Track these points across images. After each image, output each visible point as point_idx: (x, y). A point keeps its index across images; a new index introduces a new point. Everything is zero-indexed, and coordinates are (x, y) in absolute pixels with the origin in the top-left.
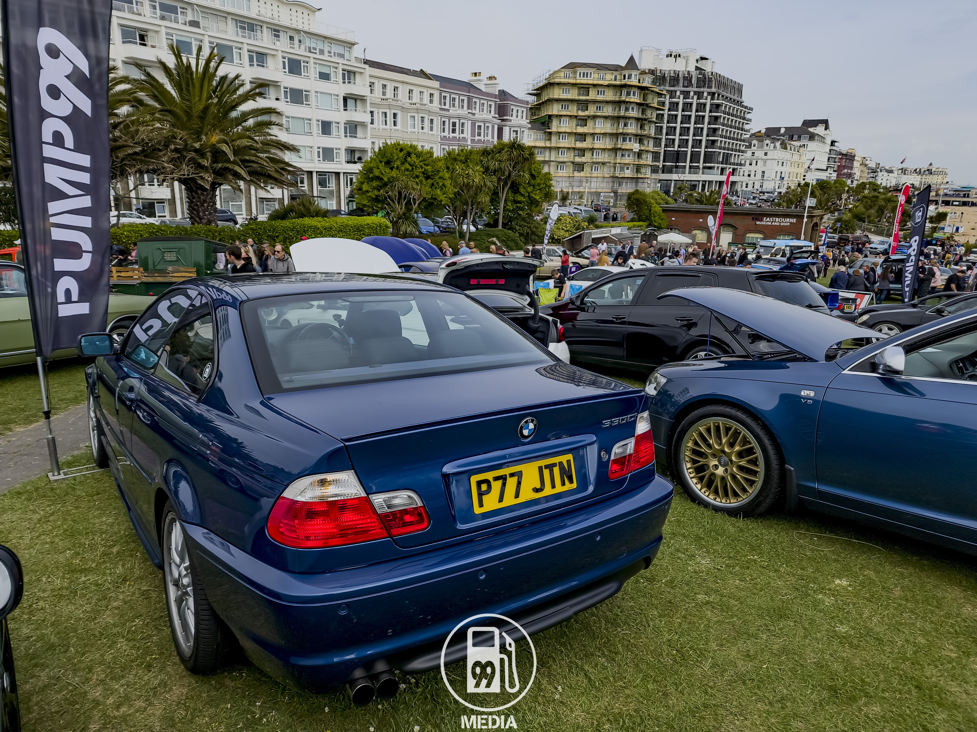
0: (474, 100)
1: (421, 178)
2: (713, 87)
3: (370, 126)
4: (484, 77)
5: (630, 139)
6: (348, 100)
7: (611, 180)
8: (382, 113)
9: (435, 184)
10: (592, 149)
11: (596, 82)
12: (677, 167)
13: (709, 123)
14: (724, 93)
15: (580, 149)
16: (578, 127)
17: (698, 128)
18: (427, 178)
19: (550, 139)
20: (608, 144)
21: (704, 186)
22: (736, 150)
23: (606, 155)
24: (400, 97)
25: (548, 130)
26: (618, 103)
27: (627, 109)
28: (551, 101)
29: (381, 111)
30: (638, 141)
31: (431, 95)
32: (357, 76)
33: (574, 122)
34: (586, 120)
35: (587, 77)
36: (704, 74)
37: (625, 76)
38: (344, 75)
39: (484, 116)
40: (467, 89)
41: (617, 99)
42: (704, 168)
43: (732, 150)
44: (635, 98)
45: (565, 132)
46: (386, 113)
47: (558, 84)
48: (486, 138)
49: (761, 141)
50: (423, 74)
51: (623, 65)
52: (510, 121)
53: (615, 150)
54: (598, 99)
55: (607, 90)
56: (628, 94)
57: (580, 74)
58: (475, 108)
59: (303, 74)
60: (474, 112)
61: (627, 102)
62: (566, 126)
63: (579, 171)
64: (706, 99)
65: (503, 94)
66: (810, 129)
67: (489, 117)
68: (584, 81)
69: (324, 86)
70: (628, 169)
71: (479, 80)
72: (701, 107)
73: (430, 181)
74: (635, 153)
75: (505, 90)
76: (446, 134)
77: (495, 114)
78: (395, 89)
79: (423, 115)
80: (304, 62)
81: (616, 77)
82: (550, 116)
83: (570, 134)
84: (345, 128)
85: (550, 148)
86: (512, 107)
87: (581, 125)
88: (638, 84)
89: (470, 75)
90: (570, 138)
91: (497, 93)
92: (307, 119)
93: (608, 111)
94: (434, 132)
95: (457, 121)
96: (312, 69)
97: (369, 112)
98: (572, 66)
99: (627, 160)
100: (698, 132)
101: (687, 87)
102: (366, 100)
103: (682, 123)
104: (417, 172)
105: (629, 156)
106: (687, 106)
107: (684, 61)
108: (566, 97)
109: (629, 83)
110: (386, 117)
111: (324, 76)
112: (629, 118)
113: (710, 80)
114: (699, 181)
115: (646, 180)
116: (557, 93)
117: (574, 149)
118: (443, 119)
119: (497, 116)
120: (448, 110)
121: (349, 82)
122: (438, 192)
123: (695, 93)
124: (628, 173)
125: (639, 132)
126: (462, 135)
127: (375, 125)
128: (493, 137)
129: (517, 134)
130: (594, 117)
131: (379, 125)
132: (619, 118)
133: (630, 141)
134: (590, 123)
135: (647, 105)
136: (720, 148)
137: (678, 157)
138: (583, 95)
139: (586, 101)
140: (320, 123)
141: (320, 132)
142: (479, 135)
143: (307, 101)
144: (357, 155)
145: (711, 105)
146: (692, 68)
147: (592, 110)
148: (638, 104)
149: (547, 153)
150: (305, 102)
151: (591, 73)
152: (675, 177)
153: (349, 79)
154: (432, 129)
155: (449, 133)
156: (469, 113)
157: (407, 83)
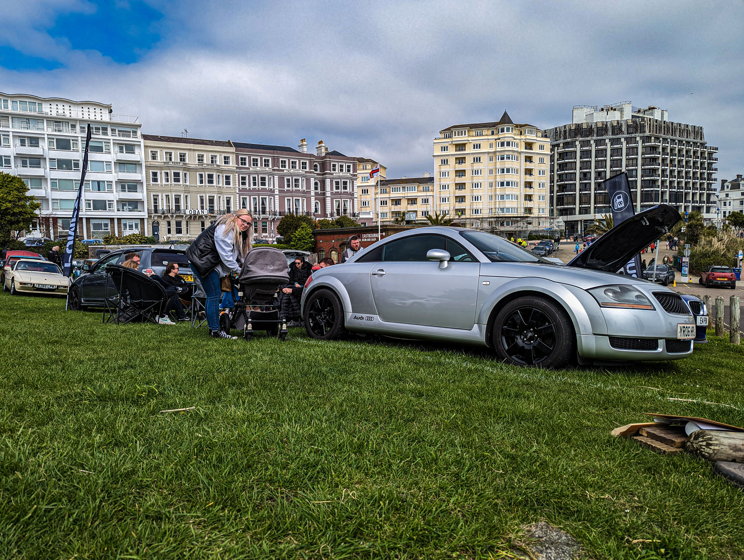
0: (281, 159)
5: (508, 183)
11: (470, 138)
13: (644, 165)
14: (668, 136)
17: (631, 170)
27: (502, 158)
29: (163, 172)
31: (227, 158)
32: (136, 148)
35: (462, 135)
37: (499, 130)
38: (121, 147)
40: (272, 151)
41: (493, 151)
44: (510, 148)
46: (167, 173)
52: (332, 174)
54: (473, 152)
56: (502, 145)
57: (455, 132)
58: (283, 166)
59: (72, 148)
60: (281, 168)
62: (447, 178)
64: (638, 143)
65: (331, 154)
67: (300, 172)
68: (459, 138)
72: (632, 151)
75: (337, 151)
76: (246, 186)
77: (312, 169)
78: (182, 155)
80: (73, 141)
81: (493, 132)
86: (332, 163)
91: (322, 154)
92: (75, 180)
94: (232, 185)
95: (256, 176)
96: (81, 144)
100: (631, 173)
101: (616, 134)
103: (611, 167)
106: (616, 152)
107: (620, 113)
108: (444, 154)
110: (168, 176)
113: (643, 126)
118: (241, 176)
119: (314, 171)
120: (248, 169)
121: (128, 153)
123: (626, 139)
128: (308, 188)
129: (339, 184)
131: (161, 182)
139: (462, 154)
143: (76, 166)
145: (645, 147)
146: (627, 118)
147: (469, 162)
148: (514, 152)
150: (73, 168)
151: (465, 132)
153: (128, 150)
154: (228, 183)
155: (249, 186)
156: (274, 170)
157: (194, 150)
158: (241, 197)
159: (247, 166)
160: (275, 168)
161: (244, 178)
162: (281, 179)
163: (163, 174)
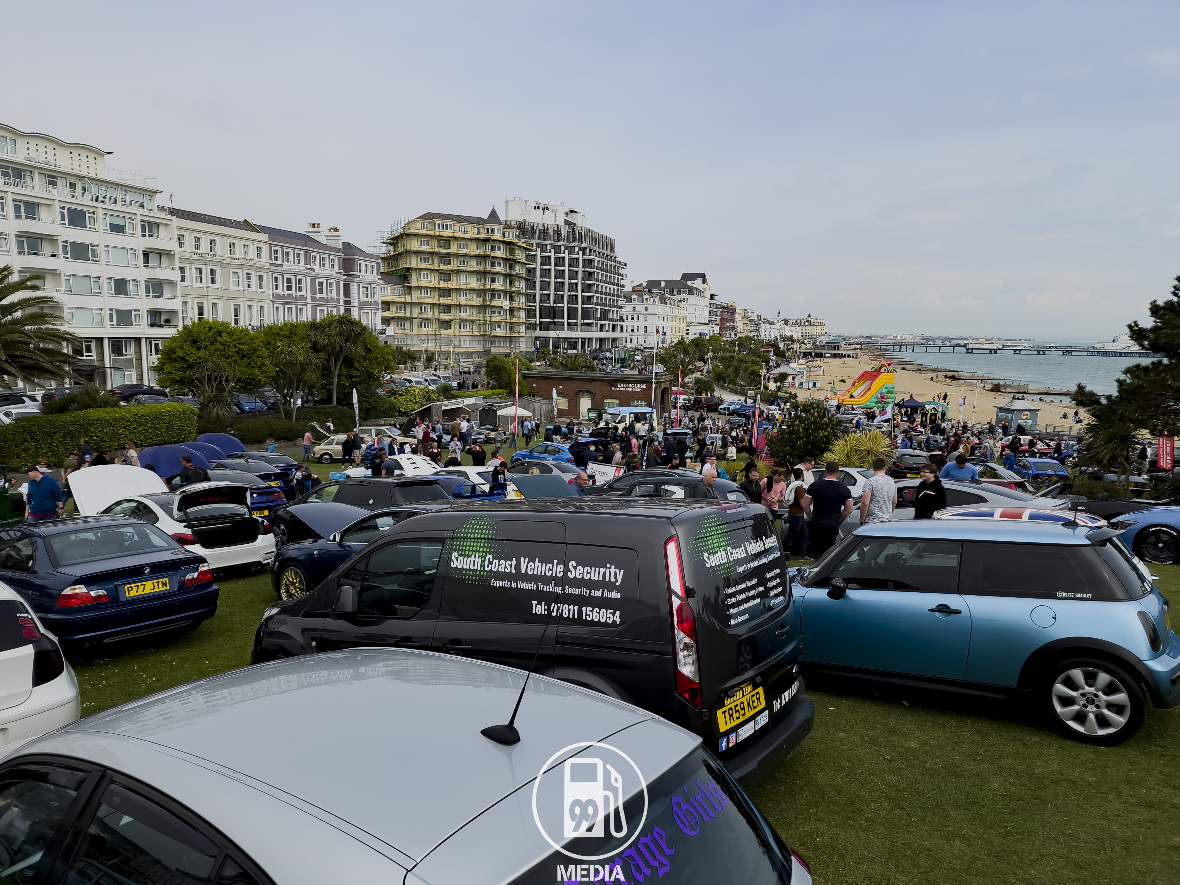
0: (312, 254)
1: (234, 358)
2: (584, 242)
3: (180, 284)
4: (324, 228)
5: (499, 295)
6: (150, 254)
7: (482, 338)
8: (196, 269)
9: (252, 363)
10: (459, 306)
11: (456, 235)
12: (554, 323)
13: (583, 279)
14: (596, 249)
15: (444, 305)
16: (441, 282)
17: (573, 283)
18: (243, 357)
19: (410, 294)
20: (476, 300)
21: (583, 344)
22: (613, 306)
23: (475, 312)
24: (218, 251)
25: (407, 284)
26: (483, 258)
27: (493, 264)
28: (407, 253)
29: (194, 267)
30: (508, 298)
31: (259, 249)
32: (162, 229)
33: (436, 277)
34: (450, 274)
35: (447, 229)
36: (573, 229)
37: (488, 229)
38: (143, 227)
39: (326, 272)
40: (304, 242)
41: (482, 254)
42: (583, 324)
43: (609, 306)
44: (501, 253)
45: (427, 287)
46: (200, 270)
47: (416, 235)
48: (330, 296)
49: (640, 296)
50: (247, 225)
51: (486, 217)
52: (359, 276)
53: (484, 307)
54: (460, 252)
55: (469, 244)
56: (493, 248)
57: (439, 225)
58: (314, 263)
59: (88, 226)
60: (313, 267)
61: (492, 257)
62: (427, 281)
63: (446, 329)
64: (578, 254)
65: (348, 247)
66: (690, 284)
67: (332, 272)
68: (443, 233)
69: (117, 239)
70: (499, 327)
71: (318, 232)
72: (573, 262)
73: (246, 360)
74: (506, 310)
75: (350, 242)
76: (280, 291)
77: (340, 269)
78: (212, 242)
79: (249, 272)
80: (89, 213)
81: (478, 230)
82: (408, 270)
83: (433, 289)
84: (147, 287)
85: (411, 304)
86: (359, 262)
87: (444, 280)
88: (502, 239)
89: (308, 226)
90: (433, 293)
91: (341, 247)
92: (94, 277)
93: (473, 265)
94: (265, 289)
95: (293, 278)
96: (101, 220)
97: (178, 269)
98: (430, 217)
99: (497, 318)
100: (573, 287)
101: (557, 241)
102: (174, 255)
103: (555, 278)
104: (231, 351)
105: (499, 313)
106: (559, 261)
107: (553, 214)
108: (425, 250)
109: (492, 238)
110: (201, 274)
111: (118, 229)
112: (496, 274)
113: (580, 235)
114: (578, 338)
115: (521, 339)
116: (414, 245)
117: (438, 304)
118: (274, 276)
119: (342, 271)
120: (281, 266)
121: (152, 236)
122: (256, 371)
123: (566, 247)
124: (500, 332)
125: (509, 288)
126: (299, 293)
127: (187, 282)
128: (338, 294)
129: (367, 291)
130: (458, 272)
131: (192, 282)
132: (485, 273)
133: (499, 297)
134: (454, 278)
135: (514, 260)
136: (597, 304)
137: (555, 313)
138: (444, 248)
139: (448, 254)
140: (112, 282)
141: (113, 291)
142: (321, 292)
143: (94, 255)
144: (164, 317)
145: (584, 260)
146: (561, 222)
147: (455, 265)
148: (504, 259)
149: (408, 310)
150: (91, 258)
151: (450, 225)
152: (552, 334)
153: (151, 231)
154: (261, 286)
155: (283, 291)
156: (307, 268)
157: (226, 236)
158: (275, 306)
159: (279, 262)
160: (308, 266)
161: (276, 278)
162: (313, 280)
163: (194, 270)
